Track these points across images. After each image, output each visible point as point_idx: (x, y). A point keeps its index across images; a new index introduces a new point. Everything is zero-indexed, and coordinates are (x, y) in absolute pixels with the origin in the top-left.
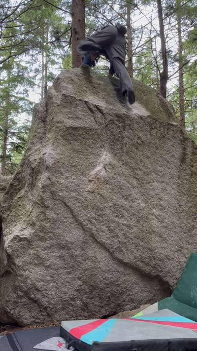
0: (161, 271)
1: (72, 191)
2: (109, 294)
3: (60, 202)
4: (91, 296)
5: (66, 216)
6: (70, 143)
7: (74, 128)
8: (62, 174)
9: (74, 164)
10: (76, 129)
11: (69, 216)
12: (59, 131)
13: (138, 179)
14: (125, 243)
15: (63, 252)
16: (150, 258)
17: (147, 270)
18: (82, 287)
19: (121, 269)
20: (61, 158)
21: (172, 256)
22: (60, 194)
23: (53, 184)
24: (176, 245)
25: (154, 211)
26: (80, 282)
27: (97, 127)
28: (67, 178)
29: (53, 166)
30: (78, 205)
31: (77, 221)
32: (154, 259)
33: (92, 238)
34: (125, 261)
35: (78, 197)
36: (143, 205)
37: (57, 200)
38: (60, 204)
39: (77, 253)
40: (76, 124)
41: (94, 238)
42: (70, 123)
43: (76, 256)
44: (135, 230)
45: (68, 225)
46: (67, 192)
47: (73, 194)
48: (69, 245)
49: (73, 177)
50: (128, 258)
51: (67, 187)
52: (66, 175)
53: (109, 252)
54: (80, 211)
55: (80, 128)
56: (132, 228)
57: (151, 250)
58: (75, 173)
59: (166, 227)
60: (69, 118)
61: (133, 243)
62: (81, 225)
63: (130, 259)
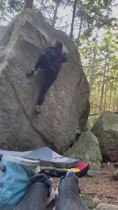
0: (55, 140)
1: (19, 79)
2: (24, 146)
3: (10, 83)
4: (14, 145)
5: (11, 93)
6: (24, 51)
7: (28, 43)
8: (15, 67)
9: (24, 64)
10: (29, 44)
11: (14, 93)
12: (20, 41)
13: (55, 86)
14: (40, 119)
15: (5, 114)
16: (51, 131)
17: (48, 138)
18: (11, 138)
19: (35, 133)
20: (17, 58)
21: (62, 134)
22: (12, 79)
23: (9, 71)
24: (65, 129)
25: (59, 107)
26: (10, 135)
27: (41, 47)
28: (17, 71)
29: (11, 60)
30: (20, 89)
31: (17, 98)
32: (53, 132)
33: (23, 111)
34: (38, 129)
35: (21, 84)
36: (54, 101)
37: (9, 82)
38: (10, 84)
39: (13, 117)
40: (30, 41)
41: (24, 111)
42: (27, 39)
43: (12, 119)
44: (47, 113)
45: (11, 99)
46: (16, 79)
47: (19, 82)
48: (9, 111)
49: (21, 71)
50: (40, 128)
51: (16, 76)
52: (18, 69)
53: (30, 122)
54: (21, 93)
55: (32, 44)
56: (46, 112)
57: (52, 127)
58: (22, 69)
59: (62, 117)
60: (27, 36)
61: (44, 120)
62: (19, 102)
63: (41, 129)
